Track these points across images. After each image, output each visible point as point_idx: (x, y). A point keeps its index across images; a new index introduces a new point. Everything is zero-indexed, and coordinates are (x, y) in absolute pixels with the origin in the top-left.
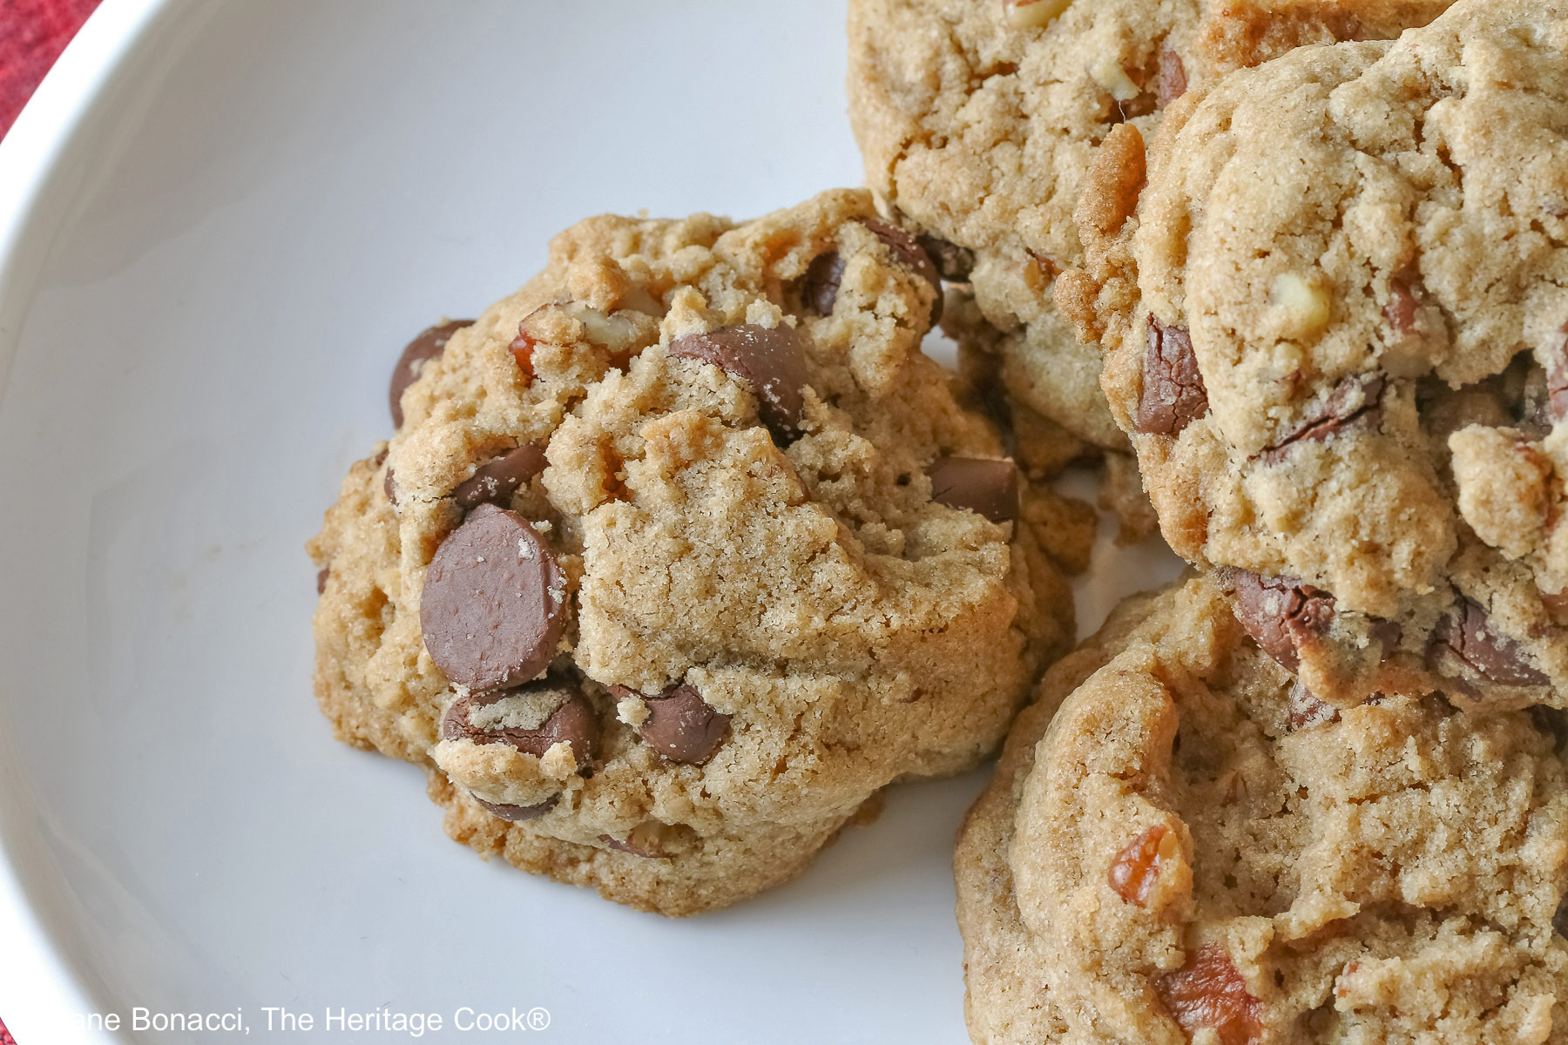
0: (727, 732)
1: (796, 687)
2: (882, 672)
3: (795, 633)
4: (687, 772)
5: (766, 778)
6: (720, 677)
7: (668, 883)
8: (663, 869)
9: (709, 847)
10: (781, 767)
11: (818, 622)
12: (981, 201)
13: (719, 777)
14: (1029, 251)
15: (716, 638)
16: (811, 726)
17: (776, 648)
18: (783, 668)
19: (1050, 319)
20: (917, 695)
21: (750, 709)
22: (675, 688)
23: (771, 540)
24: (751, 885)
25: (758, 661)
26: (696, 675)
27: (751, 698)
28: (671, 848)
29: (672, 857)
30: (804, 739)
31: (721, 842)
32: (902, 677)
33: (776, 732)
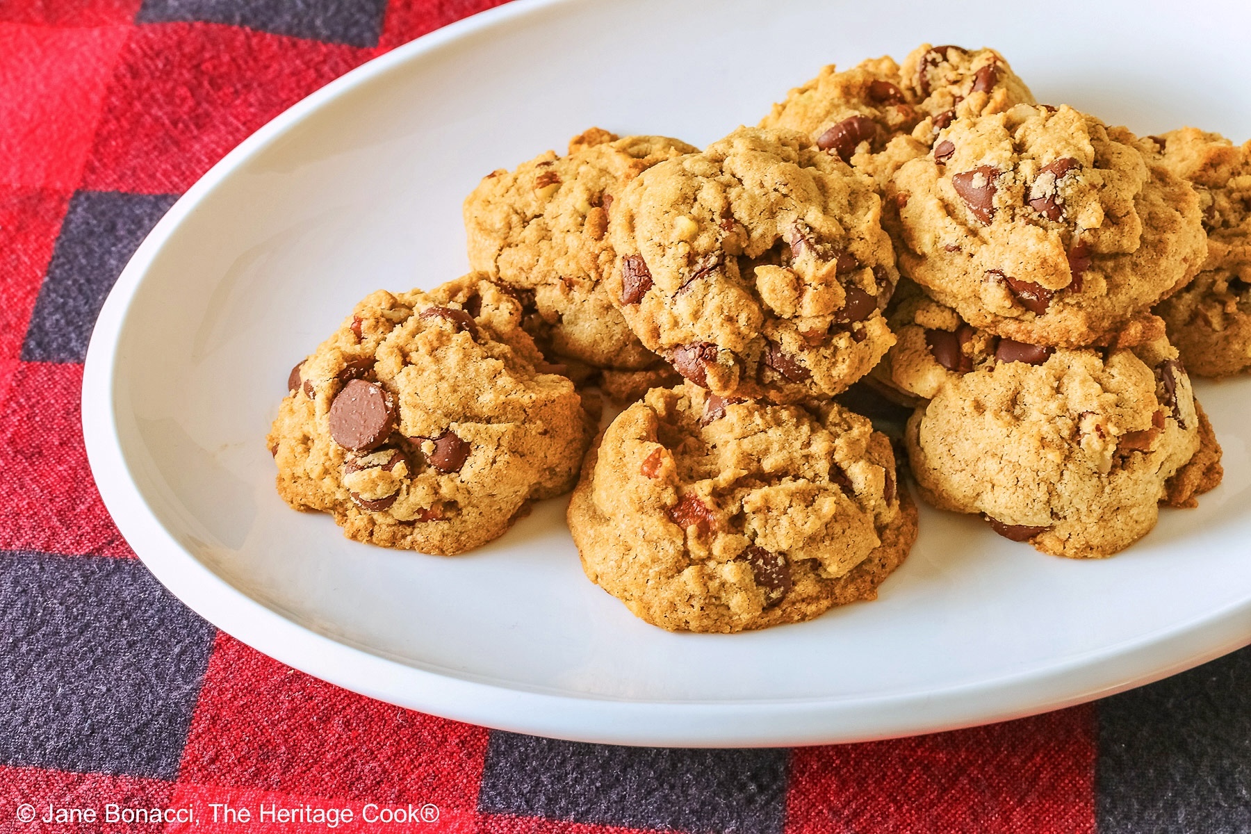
0: (469, 453)
1: (495, 428)
2: (530, 421)
3: (493, 403)
4: (453, 475)
5: (488, 467)
6: (464, 425)
7: (448, 535)
8: (444, 526)
9: (465, 512)
10: (494, 462)
11: (502, 398)
12: (538, 261)
13: (468, 472)
14: (560, 278)
15: (460, 410)
16: (504, 442)
17: (486, 412)
18: (488, 421)
19: (573, 306)
20: (545, 433)
21: (478, 436)
22: (446, 433)
23: (477, 370)
24: (483, 534)
25: (477, 418)
26: (454, 426)
27: (478, 432)
28: (449, 514)
29: (449, 520)
30: (503, 448)
31: (470, 508)
32: (539, 422)
33: (490, 446)
